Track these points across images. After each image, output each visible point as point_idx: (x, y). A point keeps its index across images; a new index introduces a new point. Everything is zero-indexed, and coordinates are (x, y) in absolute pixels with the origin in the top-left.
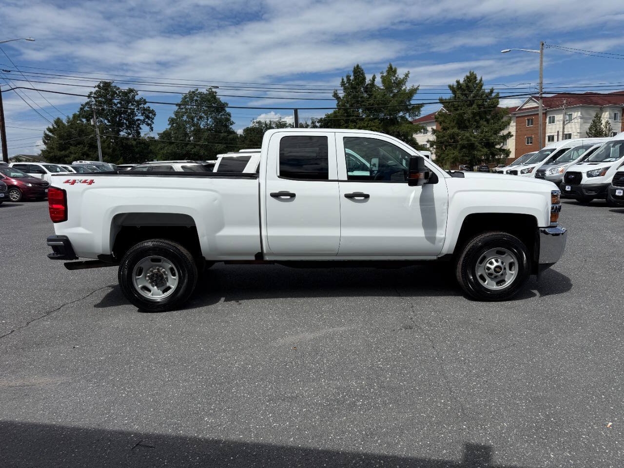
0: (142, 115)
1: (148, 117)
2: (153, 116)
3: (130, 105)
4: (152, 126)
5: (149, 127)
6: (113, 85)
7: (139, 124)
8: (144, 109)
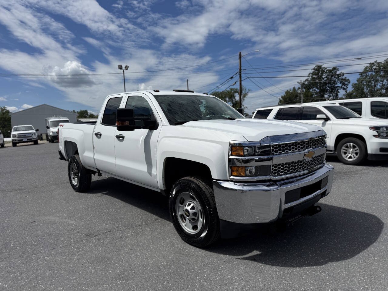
0: (341, 83)
1: (344, 84)
2: (348, 83)
3: (333, 77)
4: (347, 90)
5: (345, 90)
6: (323, 67)
7: (338, 89)
8: (342, 79)
